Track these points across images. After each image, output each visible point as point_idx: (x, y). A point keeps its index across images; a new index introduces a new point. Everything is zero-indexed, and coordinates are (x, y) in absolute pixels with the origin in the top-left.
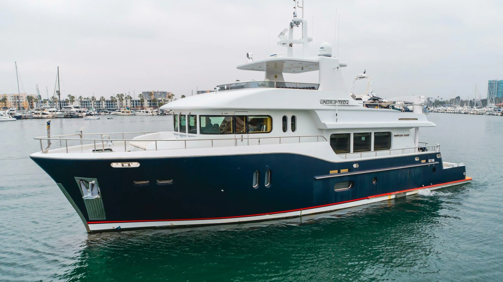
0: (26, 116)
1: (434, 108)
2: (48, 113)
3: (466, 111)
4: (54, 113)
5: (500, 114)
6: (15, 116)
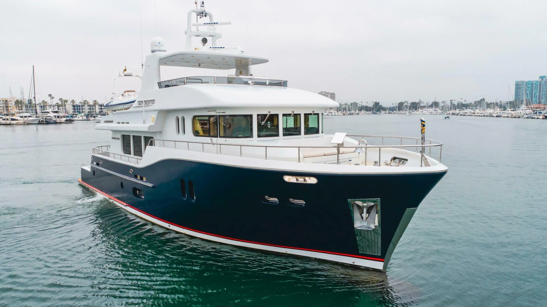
2: (19, 118)
3: (499, 114)
4: (26, 119)
5: (541, 117)
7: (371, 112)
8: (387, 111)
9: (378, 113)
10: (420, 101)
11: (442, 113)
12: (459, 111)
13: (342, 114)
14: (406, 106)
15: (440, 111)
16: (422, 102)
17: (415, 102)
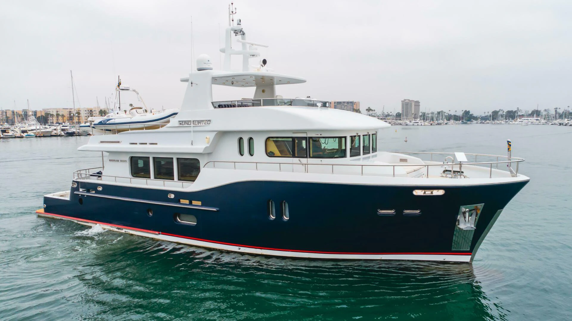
0: (80, 132)
1: (569, 120)
6: (67, 132)
7: (461, 121)
8: (479, 121)
9: (469, 122)
10: (518, 110)
11: (546, 123)
12: (567, 120)
13: (430, 124)
14: (502, 116)
15: (543, 121)
16: (521, 111)
17: (512, 111)
